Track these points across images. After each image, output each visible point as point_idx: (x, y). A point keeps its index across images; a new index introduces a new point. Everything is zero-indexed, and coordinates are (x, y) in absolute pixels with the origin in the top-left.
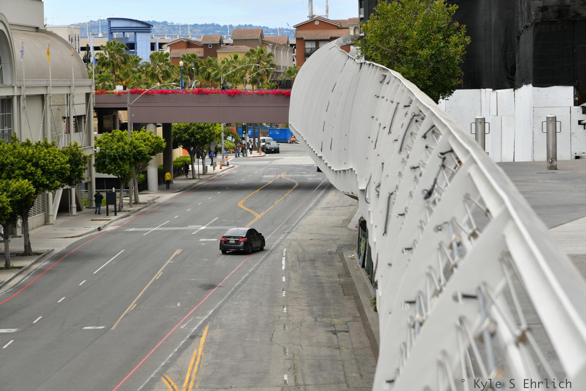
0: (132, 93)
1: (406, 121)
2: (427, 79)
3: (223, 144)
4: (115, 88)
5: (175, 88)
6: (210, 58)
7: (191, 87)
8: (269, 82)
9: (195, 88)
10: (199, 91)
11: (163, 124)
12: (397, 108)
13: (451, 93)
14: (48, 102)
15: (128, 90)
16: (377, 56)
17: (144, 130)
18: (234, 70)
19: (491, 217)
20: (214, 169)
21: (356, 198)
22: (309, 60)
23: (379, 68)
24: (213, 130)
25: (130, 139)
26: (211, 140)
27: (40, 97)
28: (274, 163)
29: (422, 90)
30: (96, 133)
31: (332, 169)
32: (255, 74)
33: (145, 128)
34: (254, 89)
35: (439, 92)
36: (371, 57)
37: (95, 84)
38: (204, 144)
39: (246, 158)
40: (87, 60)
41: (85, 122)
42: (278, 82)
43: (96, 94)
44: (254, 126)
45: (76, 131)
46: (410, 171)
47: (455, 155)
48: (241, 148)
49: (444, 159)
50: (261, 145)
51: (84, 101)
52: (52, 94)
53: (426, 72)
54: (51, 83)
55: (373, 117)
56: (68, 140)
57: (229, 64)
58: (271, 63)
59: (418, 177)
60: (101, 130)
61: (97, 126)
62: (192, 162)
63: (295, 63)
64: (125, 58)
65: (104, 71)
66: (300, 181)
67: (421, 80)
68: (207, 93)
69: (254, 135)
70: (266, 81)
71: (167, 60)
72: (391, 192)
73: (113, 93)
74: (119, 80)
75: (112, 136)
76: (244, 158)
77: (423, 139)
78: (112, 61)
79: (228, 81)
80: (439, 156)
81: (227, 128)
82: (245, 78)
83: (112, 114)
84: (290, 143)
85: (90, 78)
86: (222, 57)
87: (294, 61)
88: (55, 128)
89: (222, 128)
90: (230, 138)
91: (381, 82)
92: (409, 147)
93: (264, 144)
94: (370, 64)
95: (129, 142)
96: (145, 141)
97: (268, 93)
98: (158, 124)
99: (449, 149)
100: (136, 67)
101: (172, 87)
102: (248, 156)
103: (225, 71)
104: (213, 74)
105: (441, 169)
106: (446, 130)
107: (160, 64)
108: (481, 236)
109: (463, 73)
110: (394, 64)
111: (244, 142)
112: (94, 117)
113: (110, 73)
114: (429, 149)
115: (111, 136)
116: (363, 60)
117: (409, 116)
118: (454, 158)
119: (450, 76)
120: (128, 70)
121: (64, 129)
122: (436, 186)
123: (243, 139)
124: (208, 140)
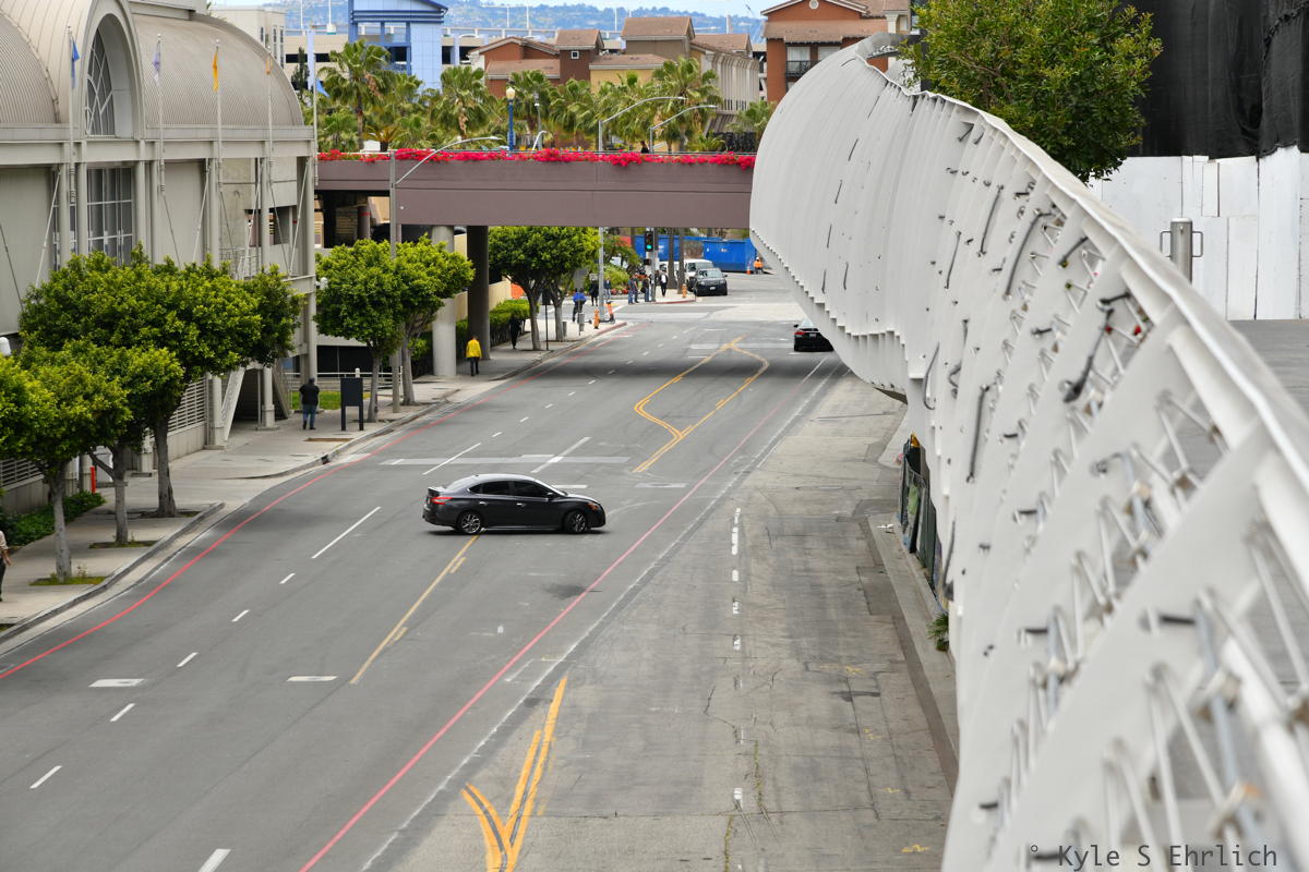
0: (400, 157)
1: (1021, 226)
2: (1064, 134)
3: (602, 274)
4: (361, 147)
5: (496, 148)
6: (575, 82)
7: (531, 146)
8: (705, 138)
9: (541, 149)
10: (550, 155)
11: (469, 228)
12: (997, 197)
13: (1117, 165)
14: (214, 176)
15: (391, 151)
16: (952, 80)
17: (427, 240)
18: (628, 110)
19: (1226, 446)
20: (581, 329)
21: (903, 398)
22: (795, 88)
23: (956, 108)
24: (580, 242)
25: (396, 260)
26: (576, 265)
27: (196, 165)
28: (715, 316)
29: (1054, 157)
30: (319, 246)
31: (847, 331)
32: (673, 119)
33: (429, 237)
34: (673, 151)
35: (1090, 163)
36: (937, 82)
37: (319, 137)
38: (559, 274)
39: (653, 305)
40: (300, 84)
41: (295, 222)
42: (725, 135)
43: (321, 159)
44: (672, 234)
45: (276, 241)
46: (1031, 339)
47: (1135, 303)
48: (640, 284)
49: (1110, 312)
50: (687, 278)
51: (294, 175)
52: (223, 160)
53: (1061, 116)
54: (221, 135)
55: (942, 217)
56: (258, 263)
57: (616, 94)
58: (710, 92)
59: (1049, 353)
60: (330, 239)
61: (321, 231)
62: (532, 314)
63: (764, 93)
64: (385, 81)
65: (338, 109)
66: (771, 358)
67: (1049, 135)
68: (567, 160)
69: (672, 255)
70: (700, 133)
71: (478, 85)
72: (984, 387)
73: (357, 157)
74: (370, 128)
75: (356, 254)
76: (648, 305)
77: (1060, 267)
78: (356, 87)
79: (614, 133)
80: (1097, 306)
81: (611, 237)
82: (651, 128)
83: (355, 203)
84: (752, 272)
85: (306, 123)
86: (600, 80)
87: (761, 89)
88: (229, 235)
89: (600, 238)
90: (616, 261)
91: (961, 140)
92: (1027, 285)
93: (692, 274)
94: (935, 99)
95: (393, 268)
96: (428, 265)
97: (702, 162)
98: (456, 228)
99: (1121, 292)
100: (410, 100)
101: (489, 146)
102: (658, 300)
103: (607, 112)
104: (580, 116)
105: (1102, 334)
106: (1115, 249)
107: (464, 94)
108: (1203, 489)
109: (1143, 121)
110: (990, 98)
111: (649, 271)
112: (316, 210)
113: (351, 113)
114: (1072, 289)
115: (352, 253)
116: (916, 89)
117: (1029, 217)
118: (1133, 311)
119: (1114, 128)
120: (391, 107)
121: (248, 238)
122: (1091, 374)
123: (647, 262)
124: (567, 265)
